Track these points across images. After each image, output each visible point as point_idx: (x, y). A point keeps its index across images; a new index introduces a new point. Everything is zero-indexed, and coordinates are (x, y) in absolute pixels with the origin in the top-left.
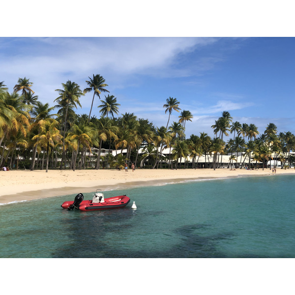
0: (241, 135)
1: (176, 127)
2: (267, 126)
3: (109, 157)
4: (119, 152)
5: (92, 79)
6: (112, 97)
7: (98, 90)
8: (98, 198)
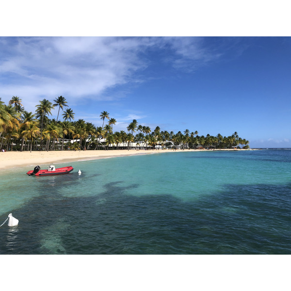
0: (142, 132)
1: (108, 128)
2: (156, 128)
3: (69, 143)
4: (75, 141)
6: (70, 109)
8: (51, 168)
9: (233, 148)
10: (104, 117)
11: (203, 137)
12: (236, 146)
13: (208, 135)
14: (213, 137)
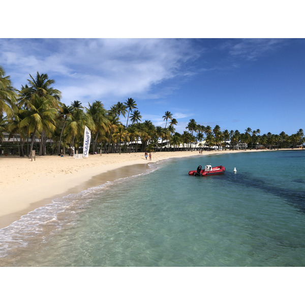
0: (201, 132)
1: (171, 128)
2: (215, 127)
3: (125, 146)
5: (128, 100)
6: (137, 111)
7: (131, 107)
8: (209, 168)
9: (298, 147)
10: (167, 118)
11: (264, 135)
12: (301, 145)
13: (269, 133)
14: (276, 136)
